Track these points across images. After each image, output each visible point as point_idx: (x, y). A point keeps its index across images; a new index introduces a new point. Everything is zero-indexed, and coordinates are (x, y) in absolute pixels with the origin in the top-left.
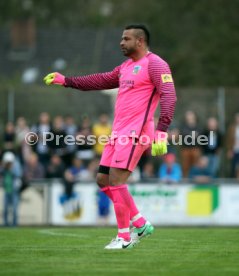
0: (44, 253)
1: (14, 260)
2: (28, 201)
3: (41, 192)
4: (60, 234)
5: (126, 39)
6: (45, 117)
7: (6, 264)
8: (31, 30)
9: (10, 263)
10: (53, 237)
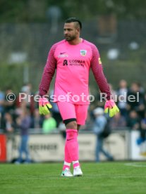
0: (130, 179)
1: (110, 185)
2: (114, 143)
3: (124, 137)
4: (141, 166)
5: (69, 30)
6: (123, 83)
7: (104, 187)
8: (113, 22)
9: (108, 187)
10: (136, 168)
